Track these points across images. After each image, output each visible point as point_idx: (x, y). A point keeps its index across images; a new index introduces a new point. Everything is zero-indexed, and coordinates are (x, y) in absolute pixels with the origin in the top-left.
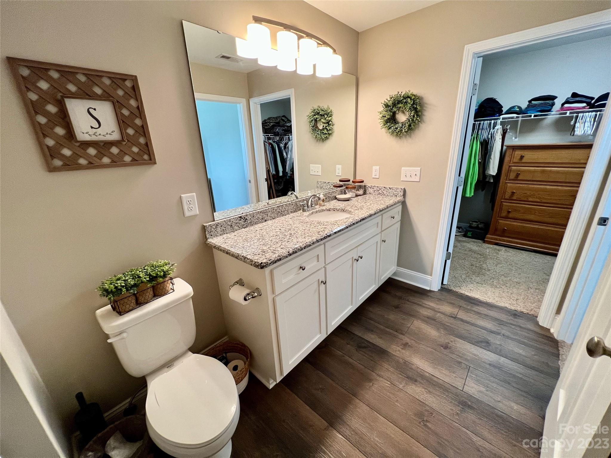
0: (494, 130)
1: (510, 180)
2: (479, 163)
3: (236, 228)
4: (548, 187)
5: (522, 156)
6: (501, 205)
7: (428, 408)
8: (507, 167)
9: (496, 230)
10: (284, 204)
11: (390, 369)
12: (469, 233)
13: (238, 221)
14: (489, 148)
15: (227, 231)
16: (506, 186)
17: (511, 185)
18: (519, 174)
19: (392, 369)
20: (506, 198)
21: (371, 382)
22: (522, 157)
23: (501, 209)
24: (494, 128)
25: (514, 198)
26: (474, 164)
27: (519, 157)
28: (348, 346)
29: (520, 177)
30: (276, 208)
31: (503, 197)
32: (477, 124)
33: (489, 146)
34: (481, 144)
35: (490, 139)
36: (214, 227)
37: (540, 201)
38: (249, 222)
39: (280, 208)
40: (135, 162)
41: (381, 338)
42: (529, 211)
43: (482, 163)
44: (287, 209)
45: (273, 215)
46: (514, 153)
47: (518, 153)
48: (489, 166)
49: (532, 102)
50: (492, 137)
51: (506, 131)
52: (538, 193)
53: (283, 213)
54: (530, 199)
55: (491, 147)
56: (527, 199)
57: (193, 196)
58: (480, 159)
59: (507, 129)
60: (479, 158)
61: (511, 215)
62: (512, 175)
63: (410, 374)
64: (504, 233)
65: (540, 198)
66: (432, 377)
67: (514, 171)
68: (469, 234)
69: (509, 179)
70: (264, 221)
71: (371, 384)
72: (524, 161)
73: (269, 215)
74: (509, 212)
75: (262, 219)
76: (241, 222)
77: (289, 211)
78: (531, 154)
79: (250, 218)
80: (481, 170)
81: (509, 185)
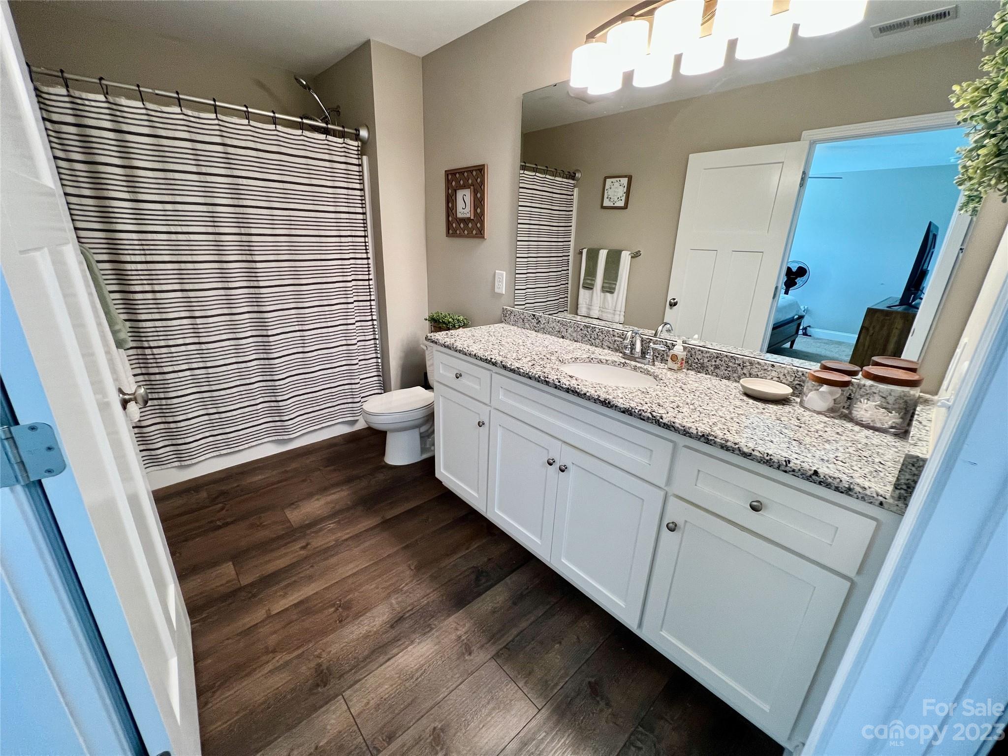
3: (527, 325)
7: (349, 620)
10: (597, 326)
11: (425, 598)
13: (530, 319)
15: (519, 325)
19: (425, 601)
21: (415, 568)
28: (486, 559)
30: (582, 327)
36: (509, 313)
38: (542, 326)
39: (589, 329)
40: (470, 236)
41: (494, 612)
44: (600, 338)
45: (574, 335)
53: (593, 341)
57: (502, 274)
63: (406, 625)
66: (386, 657)
70: (560, 336)
71: (413, 568)
73: (569, 331)
75: (559, 332)
76: (533, 321)
77: (605, 344)
79: (544, 322)
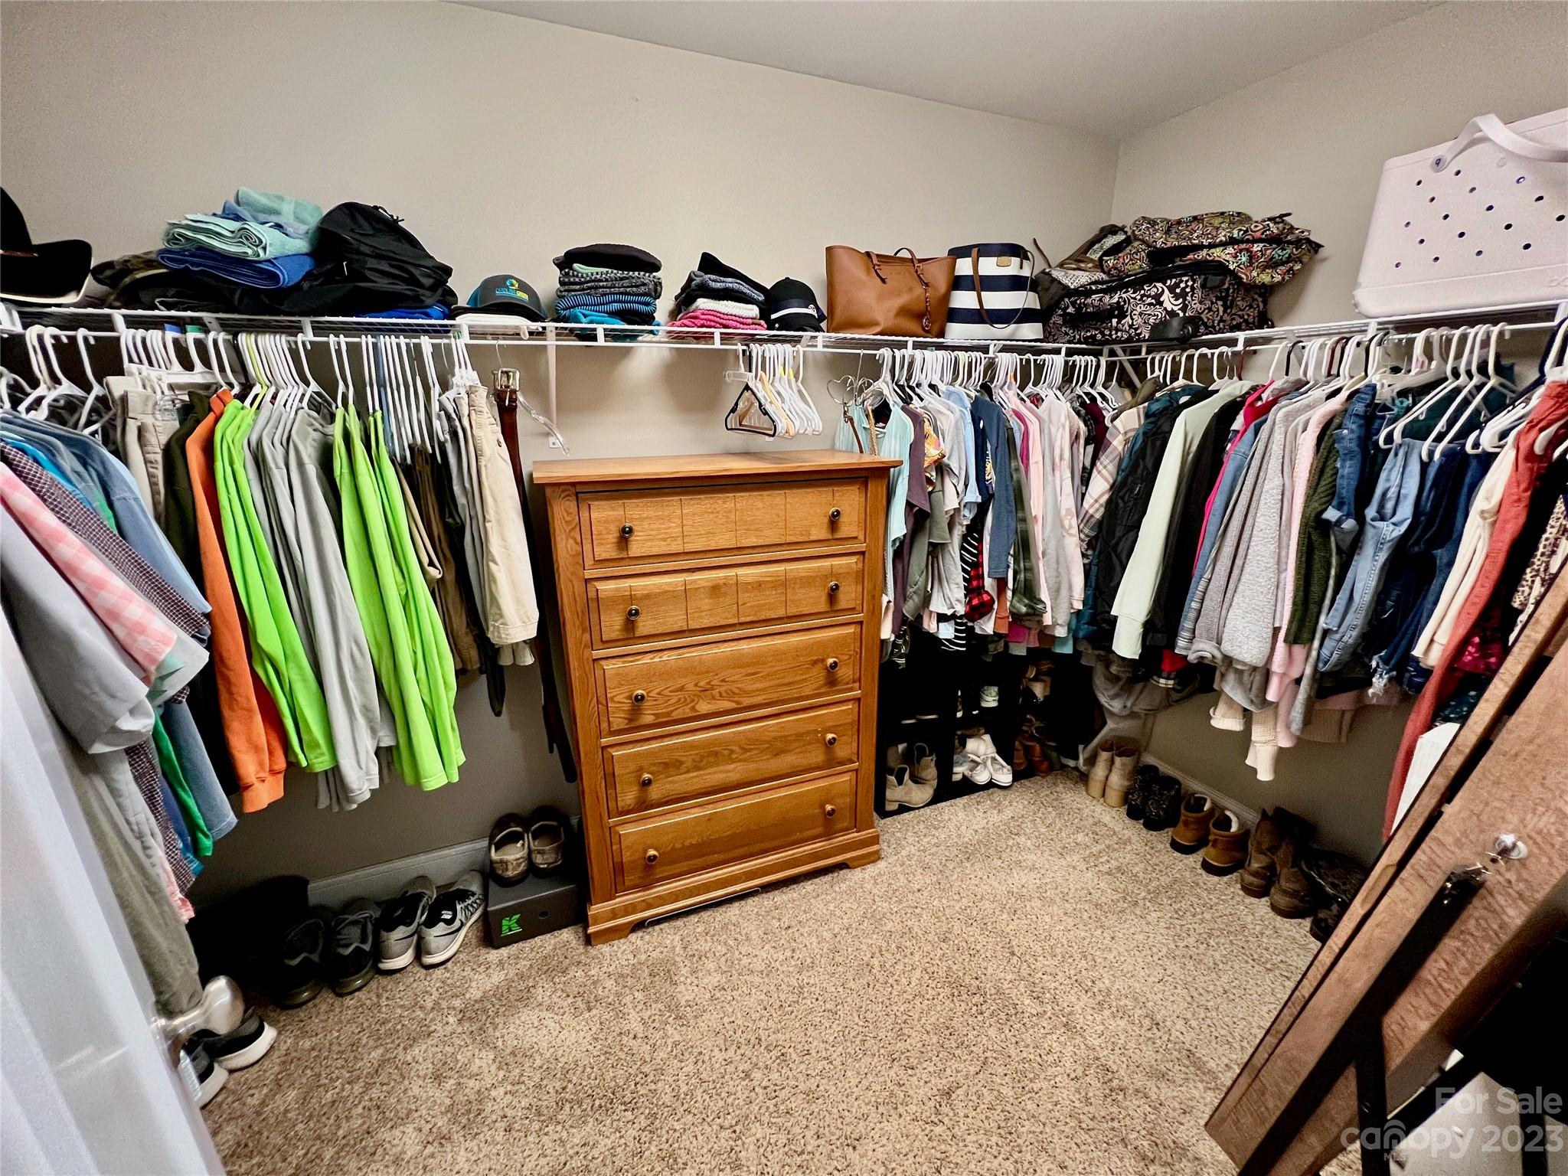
0: (451, 394)
1: (607, 643)
2: (436, 589)
4: (744, 646)
5: (623, 529)
6: (608, 762)
8: (579, 587)
9: (619, 870)
12: (505, 922)
14: (461, 500)
16: (599, 673)
17: (618, 664)
18: (637, 613)
20: (615, 727)
22: (625, 535)
23: (610, 779)
24: (445, 386)
25: (648, 719)
26: (407, 600)
27: (613, 536)
29: (644, 626)
31: (604, 725)
32: (339, 352)
33: (456, 488)
34: (407, 472)
35: (449, 447)
37: (734, 705)
42: (712, 755)
43: (451, 578)
46: (584, 514)
47: (605, 515)
48: (494, 599)
49: (576, 266)
50: (454, 434)
51: (513, 400)
52: (721, 676)
54: (704, 707)
55: (468, 494)
56: (693, 709)
58: (431, 564)
59: (514, 392)
60: (425, 560)
61: (655, 792)
62: (612, 623)
64: (650, 871)
65: (730, 695)
67: (615, 600)
68: (510, 926)
69: (603, 642)
72: (636, 548)
74: (647, 783)
78: (658, 518)
80: (460, 623)
81: (609, 666)
